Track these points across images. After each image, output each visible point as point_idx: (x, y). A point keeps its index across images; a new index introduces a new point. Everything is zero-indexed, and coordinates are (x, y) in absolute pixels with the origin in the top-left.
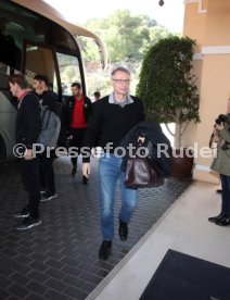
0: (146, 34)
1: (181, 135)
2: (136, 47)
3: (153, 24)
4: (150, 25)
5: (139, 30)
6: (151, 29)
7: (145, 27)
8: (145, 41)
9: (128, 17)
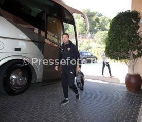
0: (97, 20)
1: (134, 66)
2: (93, 27)
3: (101, 15)
4: (99, 16)
5: (94, 18)
6: (100, 18)
7: (97, 17)
8: (97, 24)
9: (89, 12)
